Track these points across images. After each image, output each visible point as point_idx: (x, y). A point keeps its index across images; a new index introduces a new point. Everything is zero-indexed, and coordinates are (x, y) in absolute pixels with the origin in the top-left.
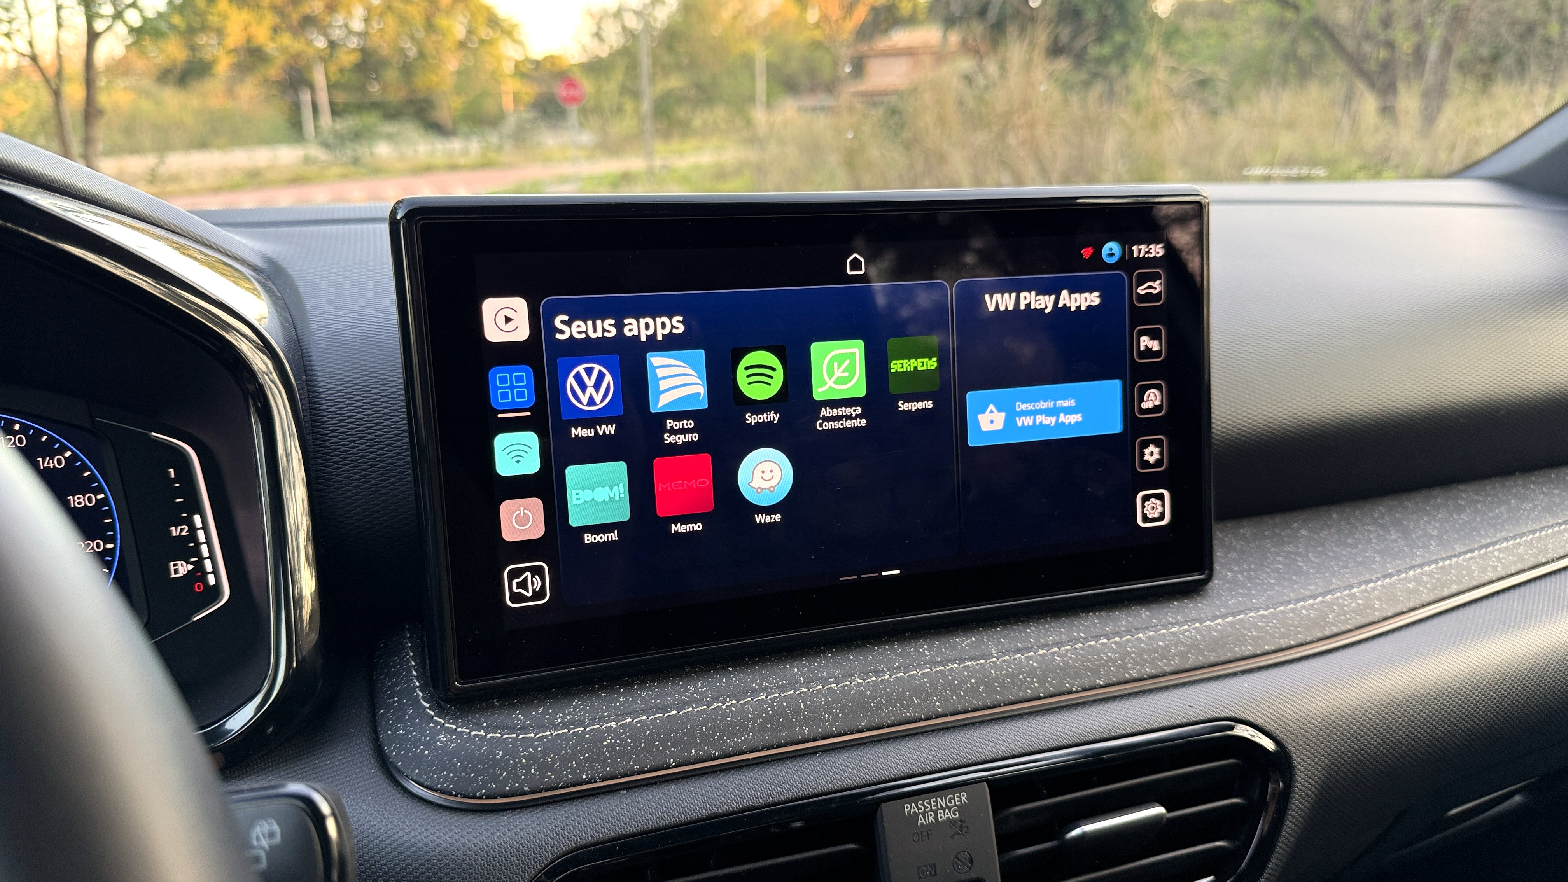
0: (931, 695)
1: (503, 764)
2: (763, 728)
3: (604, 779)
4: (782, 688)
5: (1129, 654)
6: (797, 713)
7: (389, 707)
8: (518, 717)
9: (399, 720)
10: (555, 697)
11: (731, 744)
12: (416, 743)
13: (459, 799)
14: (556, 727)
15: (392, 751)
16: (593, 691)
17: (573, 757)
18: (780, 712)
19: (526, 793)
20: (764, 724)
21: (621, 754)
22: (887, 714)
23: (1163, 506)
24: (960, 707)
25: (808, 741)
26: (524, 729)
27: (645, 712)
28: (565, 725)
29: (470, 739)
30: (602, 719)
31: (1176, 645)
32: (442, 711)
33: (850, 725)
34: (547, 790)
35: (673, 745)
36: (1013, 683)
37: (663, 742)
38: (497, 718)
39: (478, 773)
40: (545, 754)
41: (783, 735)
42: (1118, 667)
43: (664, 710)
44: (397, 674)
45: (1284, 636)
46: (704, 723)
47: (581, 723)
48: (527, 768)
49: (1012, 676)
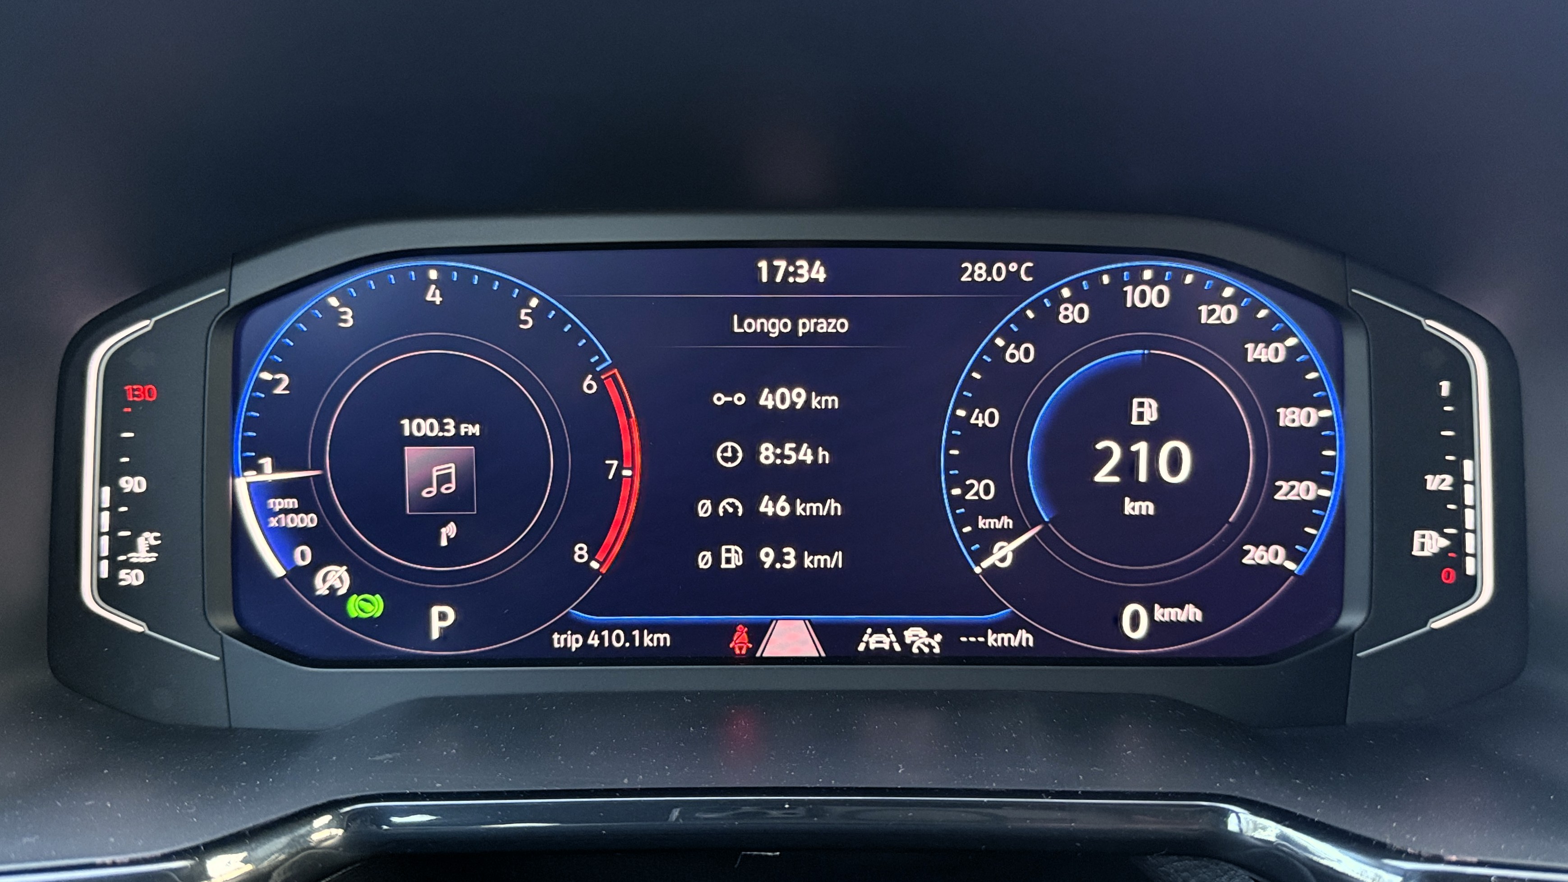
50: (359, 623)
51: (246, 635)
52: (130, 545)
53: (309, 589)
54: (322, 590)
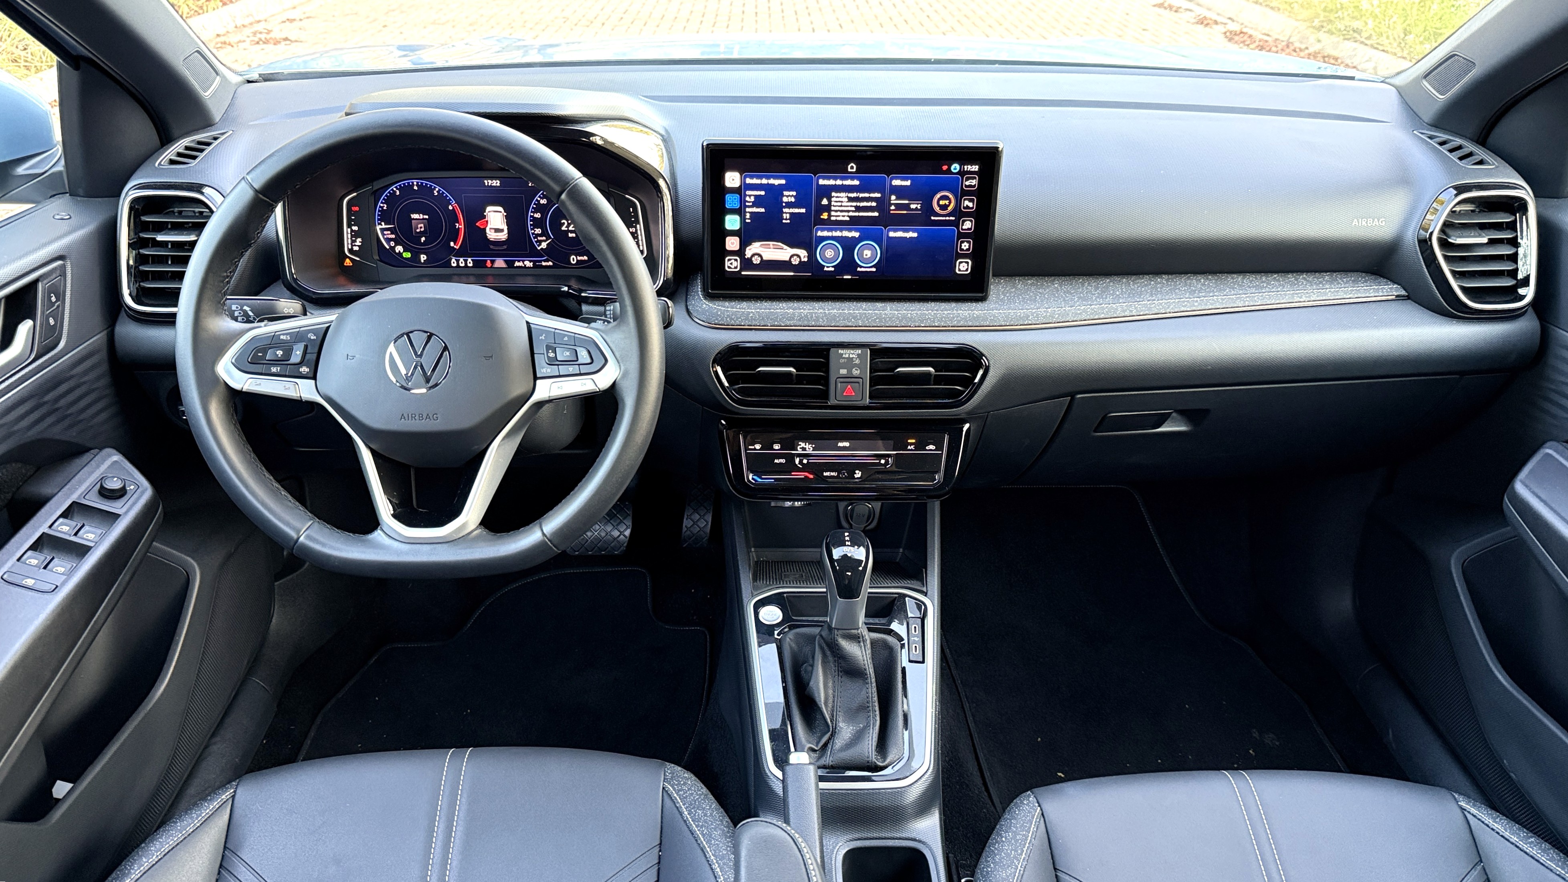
0: (859, 319)
1: (720, 316)
2: (799, 320)
3: (748, 326)
4: (809, 310)
5: (937, 317)
6: (812, 317)
7: (691, 295)
8: (727, 304)
9: (693, 299)
10: (739, 301)
11: (788, 323)
12: (697, 306)
13: (707, 324)
14: (737, 308)
15: (690, 308)
16: (751, 301)
17: (740, 318)
18: (806, 316)
19: (725, 325)
20: (800, 319)
21: (754, 320)
22: (842, 323)
23: (968, 266)
24: (868, 325)
25: (813, 326)
26: (728, 307)
27: (764, 309)
28: (740, 309)
29: (712, 307)
30: (751, 309)
31: (957, 317)
32: (705, 299)
33: (829, 324)
34: (732, 325)
35: (771, 320)
36: (889, 320)
37: (767, 319)
38: (721, 303)
39: (713, 317)
40: (732, 315)
41: (806, 323)
42: (931, 321)
43: (770, 309)
44: (695, 286)
45: (1004, 321)
46: (781, 315)
47: (744, 309)
48: (727, 318)
49: (890, 318)
50: (406, 259)
51: (381, 261)
52: (355, 241)
53: (395, 251)
54: (397, 251)
